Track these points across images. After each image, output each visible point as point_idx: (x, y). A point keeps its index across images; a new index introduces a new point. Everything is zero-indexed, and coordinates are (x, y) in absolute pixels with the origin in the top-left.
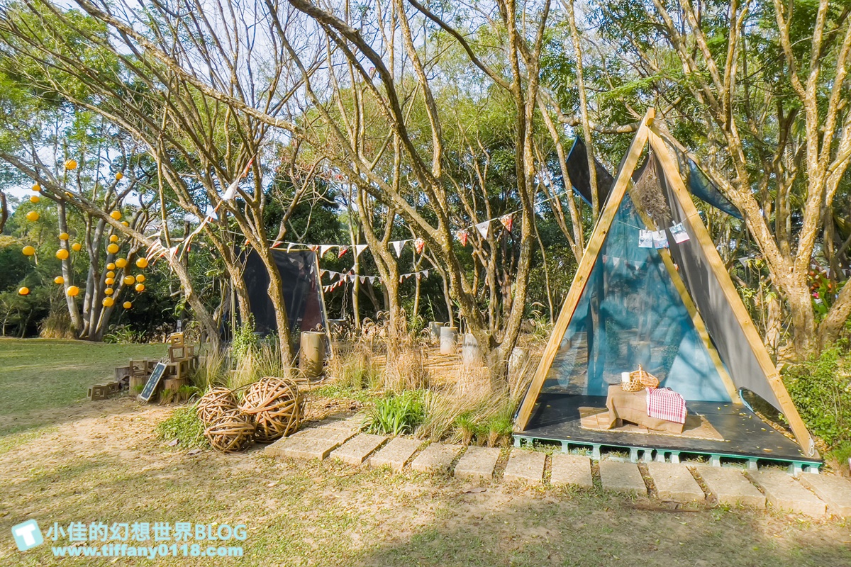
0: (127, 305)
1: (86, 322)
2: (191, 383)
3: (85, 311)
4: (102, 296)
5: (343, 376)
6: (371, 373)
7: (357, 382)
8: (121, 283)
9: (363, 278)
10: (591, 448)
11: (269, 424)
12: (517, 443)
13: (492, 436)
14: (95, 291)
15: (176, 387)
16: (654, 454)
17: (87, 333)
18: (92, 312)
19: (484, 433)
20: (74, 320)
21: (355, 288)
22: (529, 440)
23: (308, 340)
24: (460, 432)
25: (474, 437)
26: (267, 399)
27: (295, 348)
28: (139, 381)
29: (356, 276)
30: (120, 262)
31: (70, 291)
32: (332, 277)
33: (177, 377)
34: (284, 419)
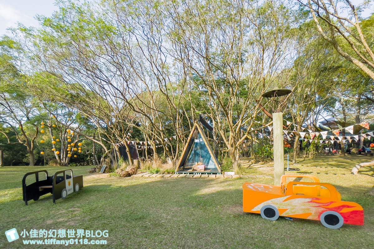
0: (75, 156)
1: (62, 161)
2: (111, 169)
3: (61, 158)
4: (67, 154)
5: (144, 168)
6: (150, 167)
7: (147, 168)
8: (73, 150)
9: (148, 147)
10: (187, 173)
11: (131, 173)
12: (176, 173)
13: (171, 173)
14: (65, 153)
15: (108, 170)
16: (197, 174)
17: (63, 164)
18: (64, 158)
19: (170, 172)
20: (59, 161)
21: (146, 150)
22: (178, 173)
23: (135, 161)
24: (166, 172)
25: (168, 173)
26: (131, 169)
27: (133, 163)
28: (99, 170)
29: (146, 146)
30: (72, 144)
31: (56, 153)
32: (139, 147)
33: (108, 168)
34: (134, 172)
